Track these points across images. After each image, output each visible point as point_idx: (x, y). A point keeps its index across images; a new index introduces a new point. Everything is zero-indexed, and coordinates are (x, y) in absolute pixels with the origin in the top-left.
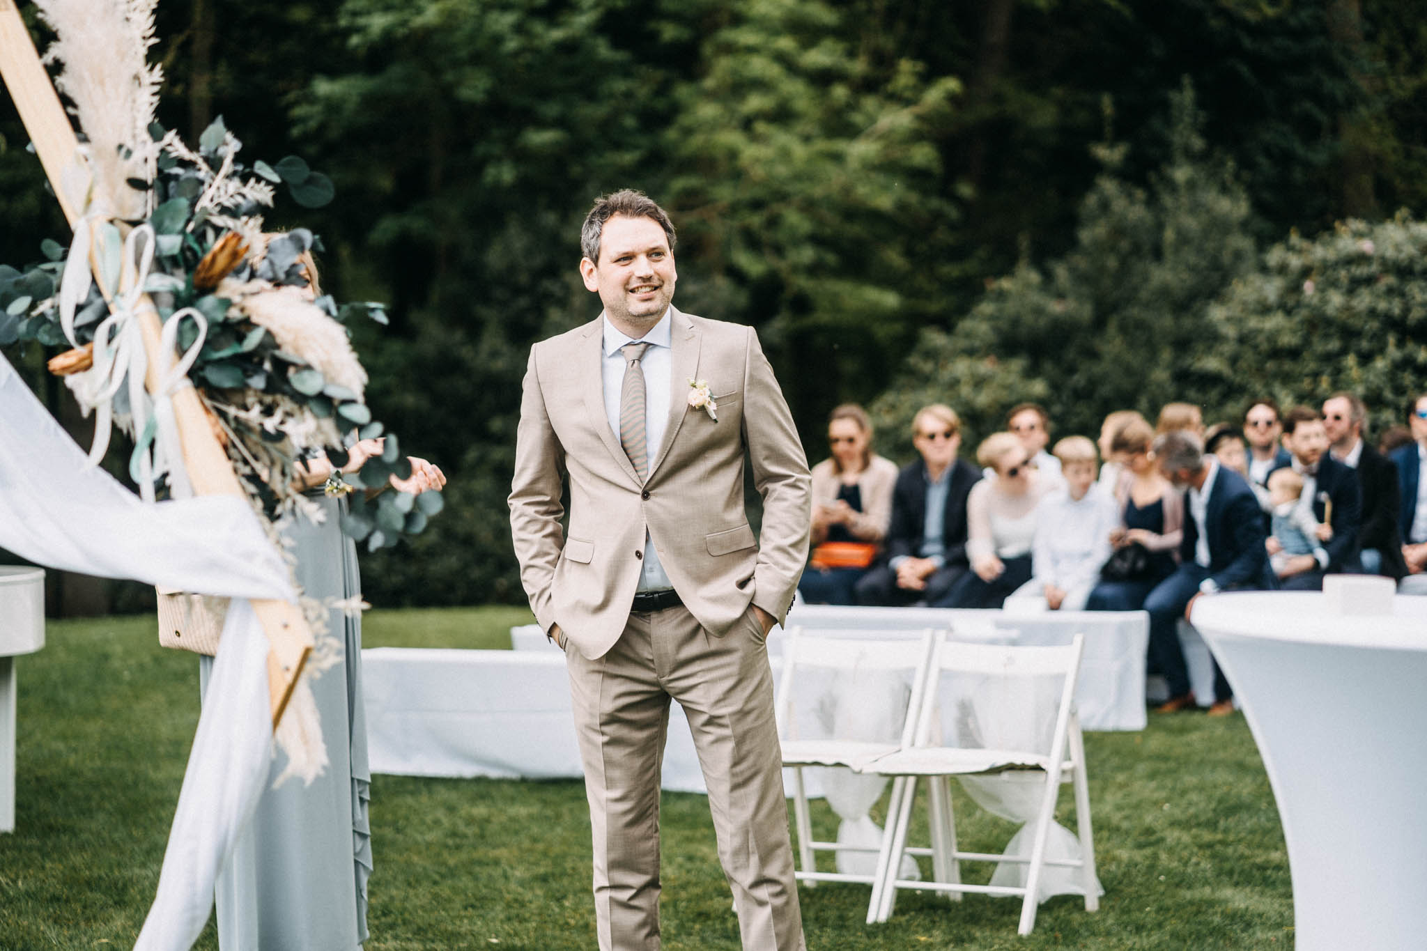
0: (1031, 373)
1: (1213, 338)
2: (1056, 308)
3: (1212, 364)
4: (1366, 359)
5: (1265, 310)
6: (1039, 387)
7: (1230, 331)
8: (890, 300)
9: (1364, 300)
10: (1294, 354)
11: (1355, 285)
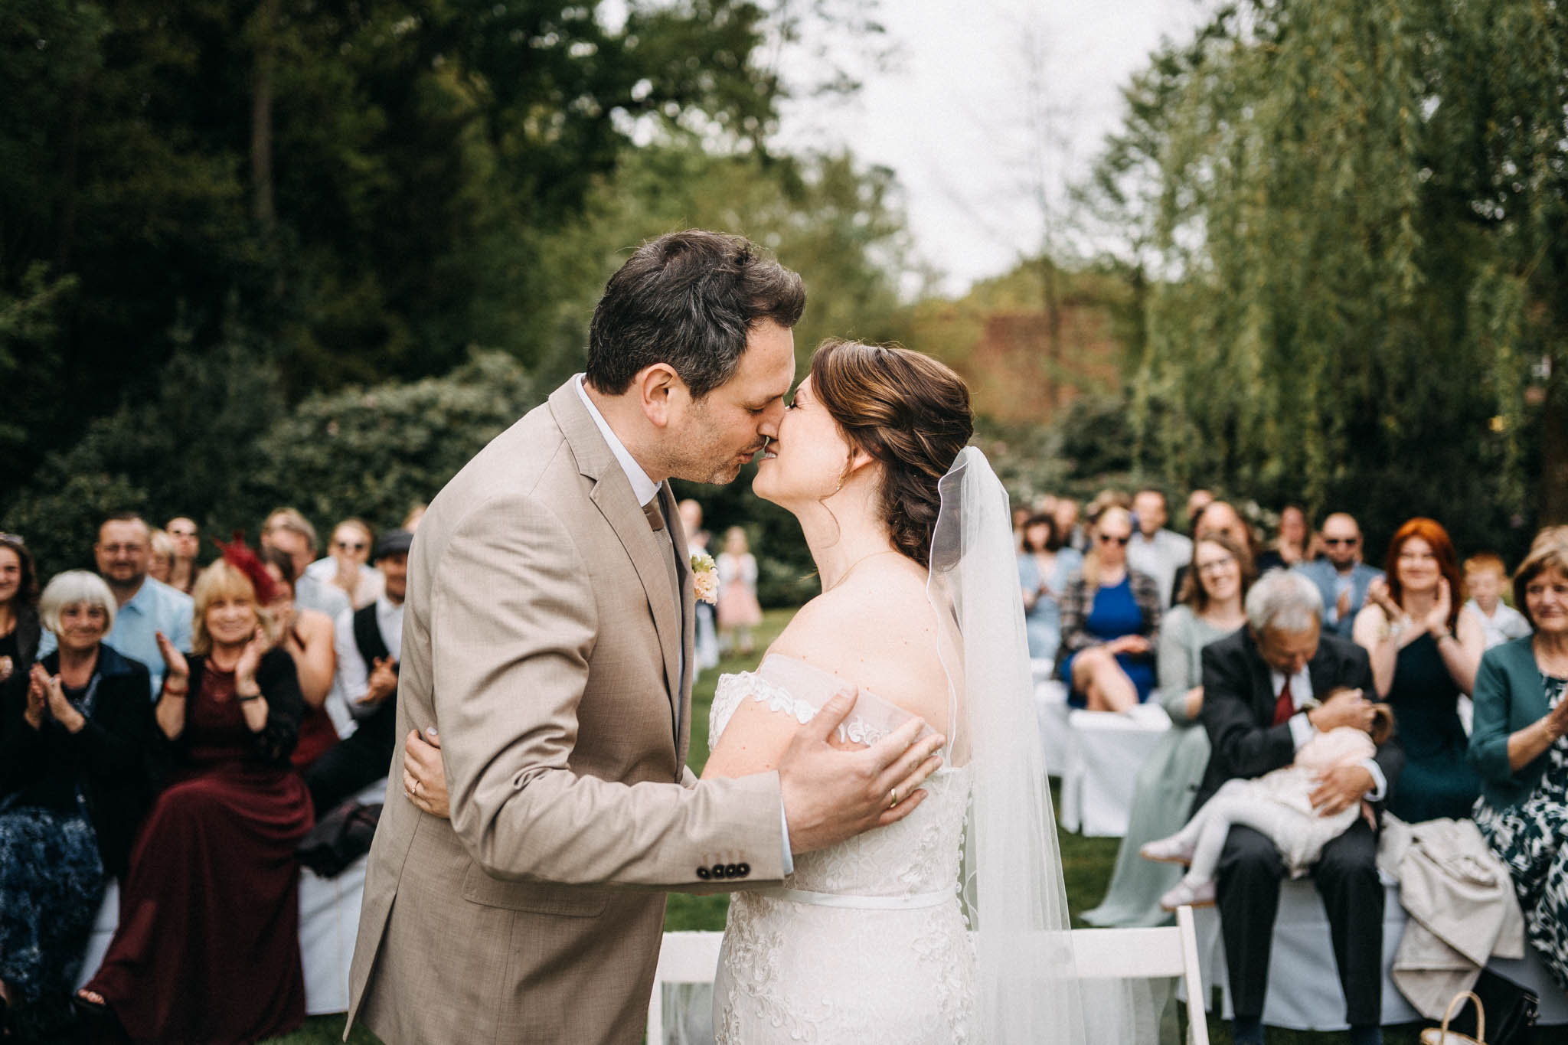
0: (135, 484)
1: (264, 461)
2: (145, 441)
3: (267, 478)
4: (379, 476)
5: (301, 442)
6: (142, 496)
7: (278, 457)
8: (20, 434)
9: (375, 437)
10: (325, 473)
11: (364, 428)
